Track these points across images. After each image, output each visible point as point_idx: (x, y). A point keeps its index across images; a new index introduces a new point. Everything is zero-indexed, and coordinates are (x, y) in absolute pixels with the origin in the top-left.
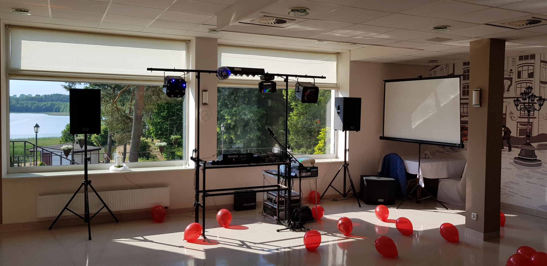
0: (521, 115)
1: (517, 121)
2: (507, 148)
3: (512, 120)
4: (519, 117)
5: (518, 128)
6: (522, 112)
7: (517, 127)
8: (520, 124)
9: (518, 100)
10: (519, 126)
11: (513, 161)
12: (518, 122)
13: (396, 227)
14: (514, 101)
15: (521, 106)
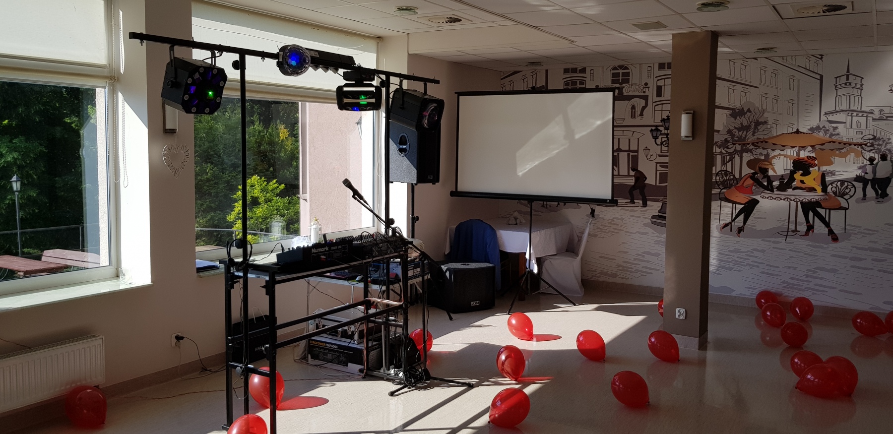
0: (663, 151)
1: (656, 161)
2: (641, 202)
3: (648, 159)
4: (659, 156)
5: (658, 172)
6: (664, 148)
7: (656, 170)
8: (660, 166)
9: (657, 130)
10: (659, 168)
11: (650, 222)
12: (657, 163)
13: (577, 348)
14: (652, 130)
15: (662, 138)
